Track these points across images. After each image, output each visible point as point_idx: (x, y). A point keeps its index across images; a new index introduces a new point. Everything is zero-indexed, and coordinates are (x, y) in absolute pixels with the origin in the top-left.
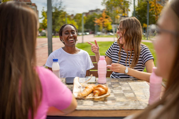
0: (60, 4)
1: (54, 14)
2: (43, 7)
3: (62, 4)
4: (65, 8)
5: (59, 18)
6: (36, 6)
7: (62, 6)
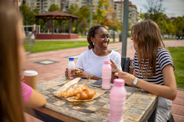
0: (160, 7)
1: (153, 16)
2: (141, 9)
3: (161, 6)
4: (165, 11)
5: (158, 20)
6: (136, 8)
7: (162, 9)
